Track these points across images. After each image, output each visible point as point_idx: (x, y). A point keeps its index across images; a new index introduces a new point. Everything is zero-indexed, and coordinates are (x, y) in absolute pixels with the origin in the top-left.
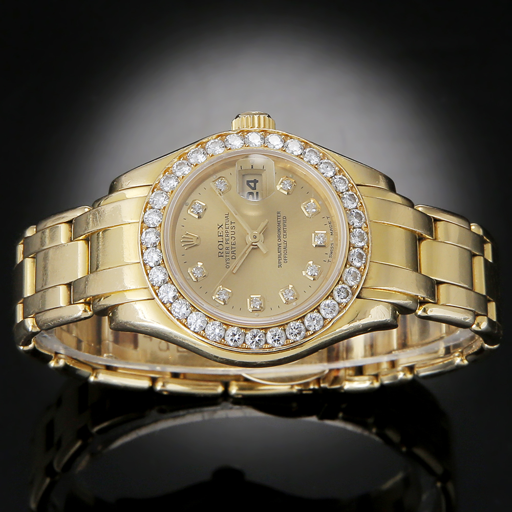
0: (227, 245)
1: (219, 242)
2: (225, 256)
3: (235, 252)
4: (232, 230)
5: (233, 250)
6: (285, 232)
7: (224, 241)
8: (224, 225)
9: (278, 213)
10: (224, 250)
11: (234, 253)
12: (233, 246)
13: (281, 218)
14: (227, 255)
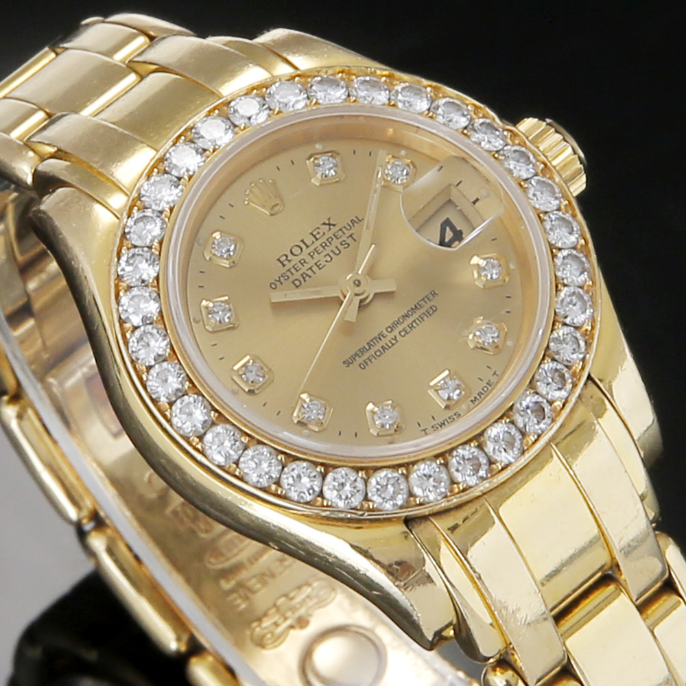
0: (308, 259)
1: (302, 241)
2: (286, 268)
3: (307, 278)
4: (340, 247)
5: (309, 272)
6: (411, 327)
7: (311, 249)
8: (337, 228)
9: (434, 294)
10: (295, 260)
11: (304, 278)
12: (314, 268)
13: (430, 304)
14: (293, 270)
